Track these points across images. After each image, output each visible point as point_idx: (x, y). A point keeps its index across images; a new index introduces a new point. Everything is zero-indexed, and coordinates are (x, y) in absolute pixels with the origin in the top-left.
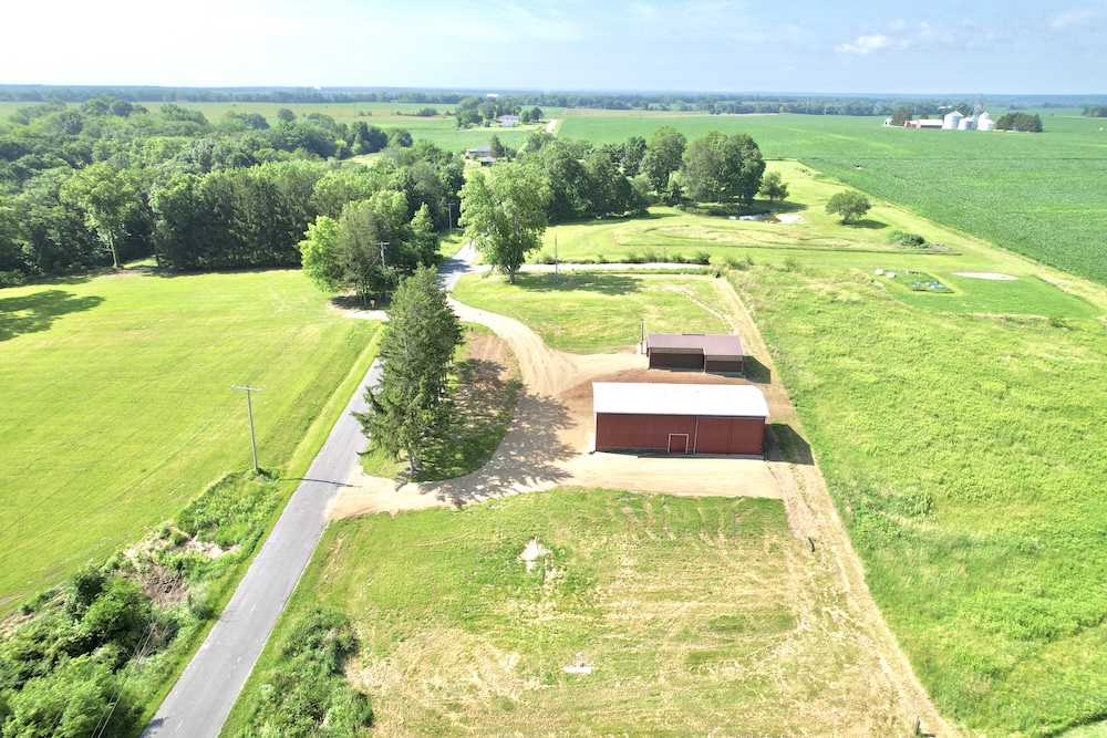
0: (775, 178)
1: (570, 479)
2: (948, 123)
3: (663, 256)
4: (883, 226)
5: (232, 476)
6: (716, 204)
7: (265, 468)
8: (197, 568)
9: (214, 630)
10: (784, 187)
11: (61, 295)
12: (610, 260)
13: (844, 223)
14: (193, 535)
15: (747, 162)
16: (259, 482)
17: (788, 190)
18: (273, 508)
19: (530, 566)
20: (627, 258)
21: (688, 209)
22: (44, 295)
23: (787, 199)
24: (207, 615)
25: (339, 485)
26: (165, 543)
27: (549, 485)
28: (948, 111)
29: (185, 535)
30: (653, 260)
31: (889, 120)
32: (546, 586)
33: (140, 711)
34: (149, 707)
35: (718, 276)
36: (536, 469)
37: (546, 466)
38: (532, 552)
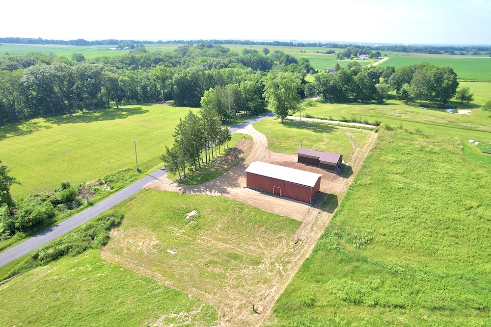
0: (465, 91)
1: (227, 194)
3: (359, 120)
5: (129, 169)
6: (427, 102)
7: (140, 169)
8: (99, 192)
9: (90, 208)
11: (140, 108)
12: (334, 119)
14: (106, 183)
15: (446, 81)
16: (136, 173)
17: (473, 97)
18: (133, 181)
19: (188, 217)
20: (342, 119)
21: (408, 103)
22: (135, 109)
24: (91, 204)
25: (156, 179)
26: (97, 183)
27: (218, 194)
29: (104, 182)
30: (354, 121)
32: (187, 225)
33: (56, 221)
34: (59, 222)
35: (377, 131)
36: (219, 188)
37: (224, 188)
38: (192, 213)
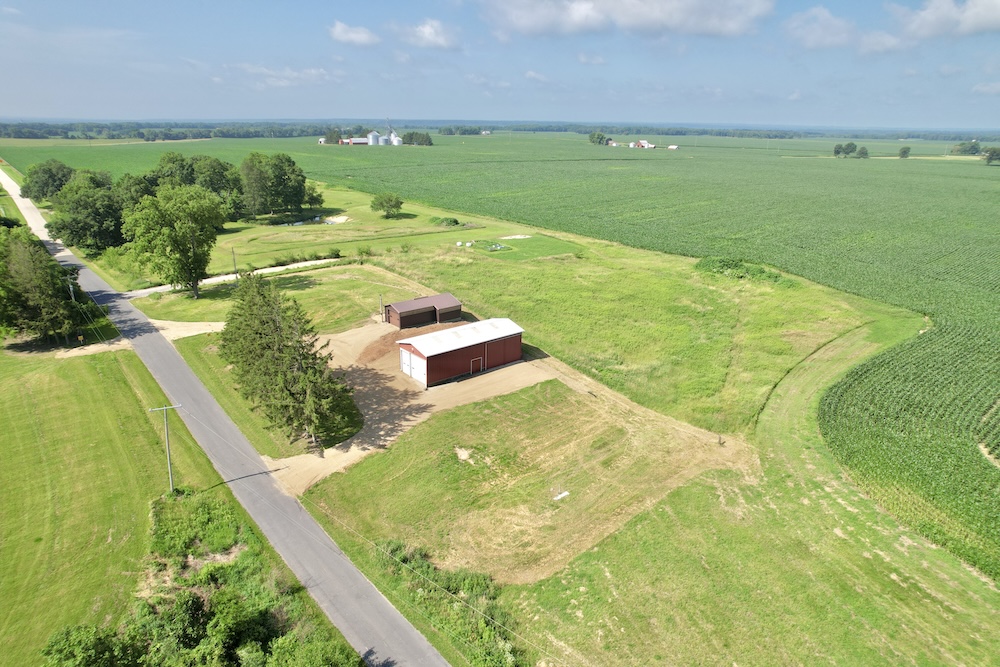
0: (313, 190)
2: (370, 140)
4: (415, 216)
5: (157, 504)
10: (320, 196)
12: (259, 266)
13: (387, 217)
15: (292, 177)
16: (183, 499)
17: (323, 198)
18: (232, 509)
19: (471, 462)
23: (324, 205)
25: (268, 472)
26: (170, 572)
27: (425, 416)
28: (369, 132)
31: (322, 140)
32: (492, 468)
35: (362, 263)
36: (405, 410)
37: (409, 407)
38: (463, 454)
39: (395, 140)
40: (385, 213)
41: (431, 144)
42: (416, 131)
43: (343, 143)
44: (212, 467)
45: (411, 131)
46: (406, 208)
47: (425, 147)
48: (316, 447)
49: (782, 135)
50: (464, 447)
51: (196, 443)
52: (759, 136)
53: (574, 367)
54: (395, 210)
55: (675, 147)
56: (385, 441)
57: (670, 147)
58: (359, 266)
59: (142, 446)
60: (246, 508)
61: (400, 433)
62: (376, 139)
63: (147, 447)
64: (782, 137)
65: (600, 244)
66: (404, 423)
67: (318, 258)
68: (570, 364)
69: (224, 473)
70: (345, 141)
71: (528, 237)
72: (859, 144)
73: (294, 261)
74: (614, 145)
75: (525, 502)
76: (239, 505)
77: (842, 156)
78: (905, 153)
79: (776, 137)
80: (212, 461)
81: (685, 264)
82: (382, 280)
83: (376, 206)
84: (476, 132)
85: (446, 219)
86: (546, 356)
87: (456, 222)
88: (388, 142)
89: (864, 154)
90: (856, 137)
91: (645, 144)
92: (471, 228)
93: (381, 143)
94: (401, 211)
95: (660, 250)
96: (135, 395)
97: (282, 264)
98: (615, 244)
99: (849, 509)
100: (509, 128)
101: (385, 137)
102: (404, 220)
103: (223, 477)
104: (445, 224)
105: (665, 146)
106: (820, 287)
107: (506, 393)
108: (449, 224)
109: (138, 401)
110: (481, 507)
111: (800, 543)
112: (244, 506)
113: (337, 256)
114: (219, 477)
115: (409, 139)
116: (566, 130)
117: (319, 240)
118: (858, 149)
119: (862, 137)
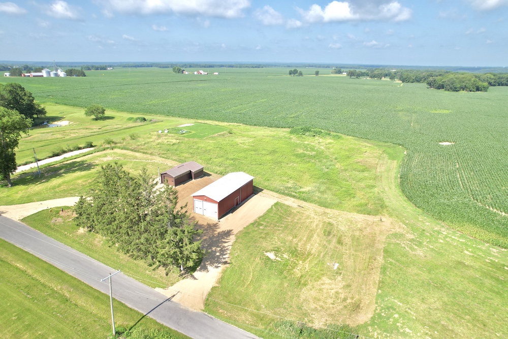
2: (44, 73)
4: (113, 118)
10: (43, 109)
13: (96, 119)
23: (47, 115)
27: (233, 238)
28: (44, 69)
31: (7, 74)
32: (291, 260)
35: (112, 149)
36: (218, 236)
37: (219, 233)
38: (271, 255)
39: (62, 74)
40: (95, 117)
41: (85, 76)
42: (73, 68)
43: (25, 76)
44: (127, 307)
45: (71, 68)
46: (108, 113)
47: (81, 77)
48: (185, 273)
49: (258, 66)
50: (268, 251)
51: (100, 292)
52: (249, 67)
53: (280, 193)
54: (101, 115)
55: (217, 73)
56: (224, 258)
57: (215, 73)
58: (112, 151)
59: (58, 306)
60: (176, 329)
61: (228, 252)
62: (49, 73)
63: (63, 306)
64: (259, 67)
65: (233, 125)
66: (225, 245)
67: (80, 149)
68: (277, 192)
69: (139, 308)
70: (26, 74)
71: (192, 124)
72: (299, 70)
73: (64, 152)
74: (187, 73)
75: (323, 275)
76: (169, 329)
77: (292, 75)
78: (317, 73)
79: (256, 67)
80: (123, 302)
81: (283, 132)
82: (136, 158)
83: (88, 113)
84: (104, 68)
85: (139, 118)
86: (262, 190)
87: (145, 120)
88: (56, 75)
89: (301, 74)
90: (297, 67)
91: (201, 72)
92: (156, 122)
93: (52, 75)
94: (106, 115)
95: (265, 126)
96: (17, 268)
97: (57, 155)
98: (241, 124)
99: (461, 240)
100: (120, 66)
101: (55, 72)
102: (108, 120)
103: (140, 311)
104: (138, 120)
105: (212, 73)
106: (351, 137)
107: (262, 215)
108: (141, 121)
109: (24, 272)
110: (305, 285)
111: (460, 263)
112: (173, 328)
113: (92, 146)
114: (138, 313)
115: (70, 73)
116: (152, 66)
117: (68, 137)
118: (298, 72)
119: (300, 67)
